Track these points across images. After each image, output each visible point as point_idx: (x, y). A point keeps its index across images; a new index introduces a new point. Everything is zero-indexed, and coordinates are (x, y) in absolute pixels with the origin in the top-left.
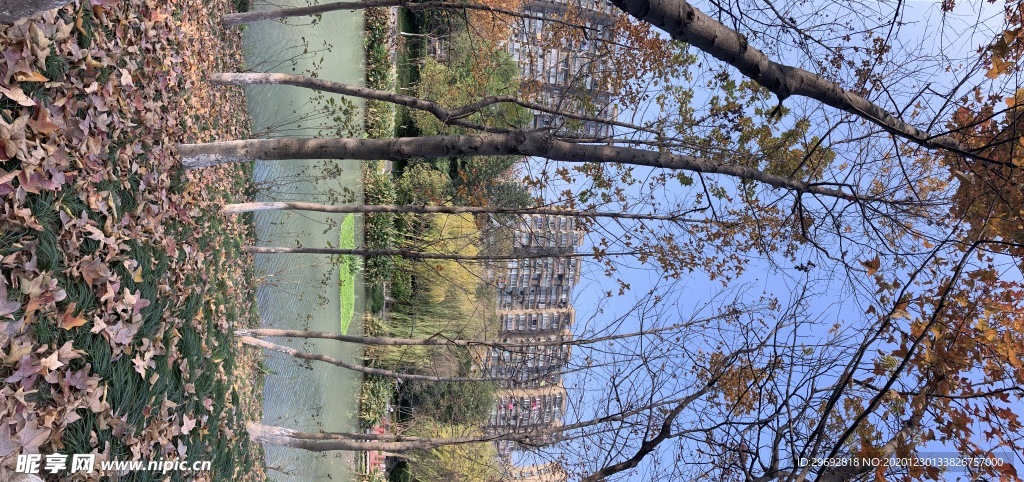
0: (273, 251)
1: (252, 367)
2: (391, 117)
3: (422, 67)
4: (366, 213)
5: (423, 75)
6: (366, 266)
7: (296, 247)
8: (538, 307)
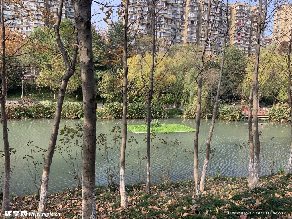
0: (148, 173)
1: (217, 184)
2: (71, 104)
3: (42, 85)
4: (127, 118)
5: (46, 85)
6: (156, 118)
7: (147, 160)
8: (184, 20)
